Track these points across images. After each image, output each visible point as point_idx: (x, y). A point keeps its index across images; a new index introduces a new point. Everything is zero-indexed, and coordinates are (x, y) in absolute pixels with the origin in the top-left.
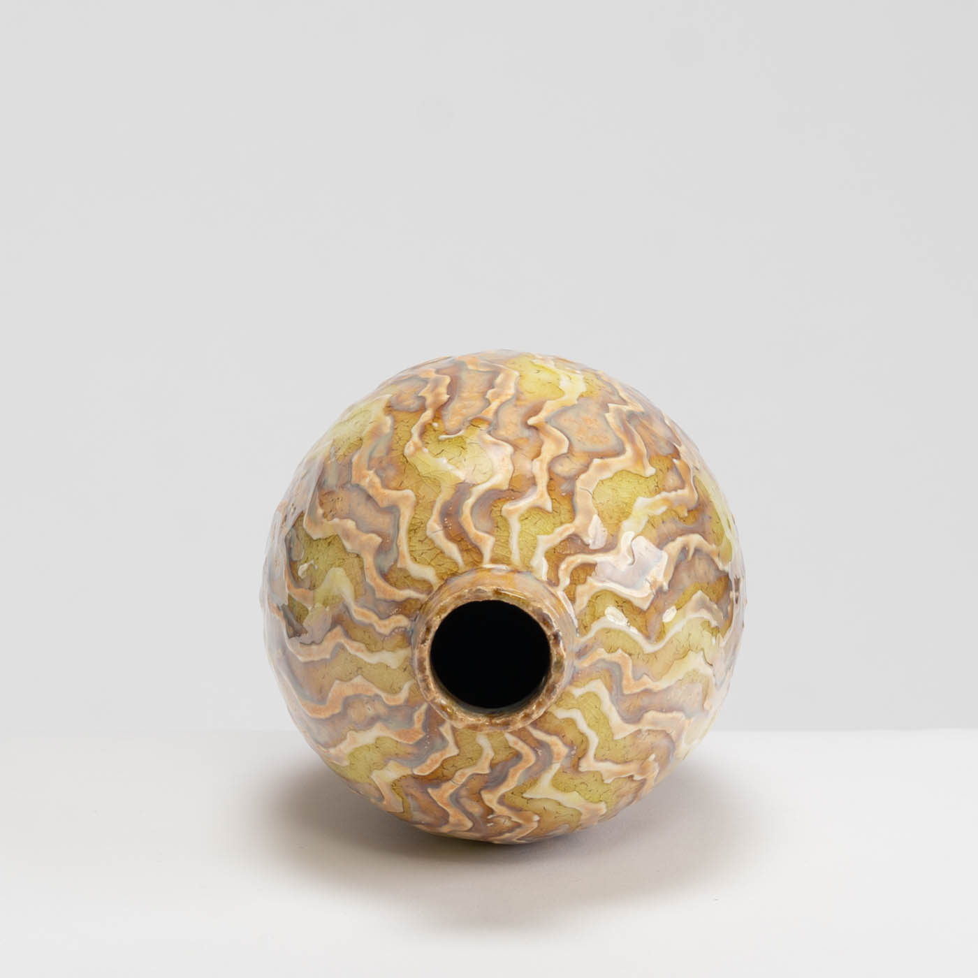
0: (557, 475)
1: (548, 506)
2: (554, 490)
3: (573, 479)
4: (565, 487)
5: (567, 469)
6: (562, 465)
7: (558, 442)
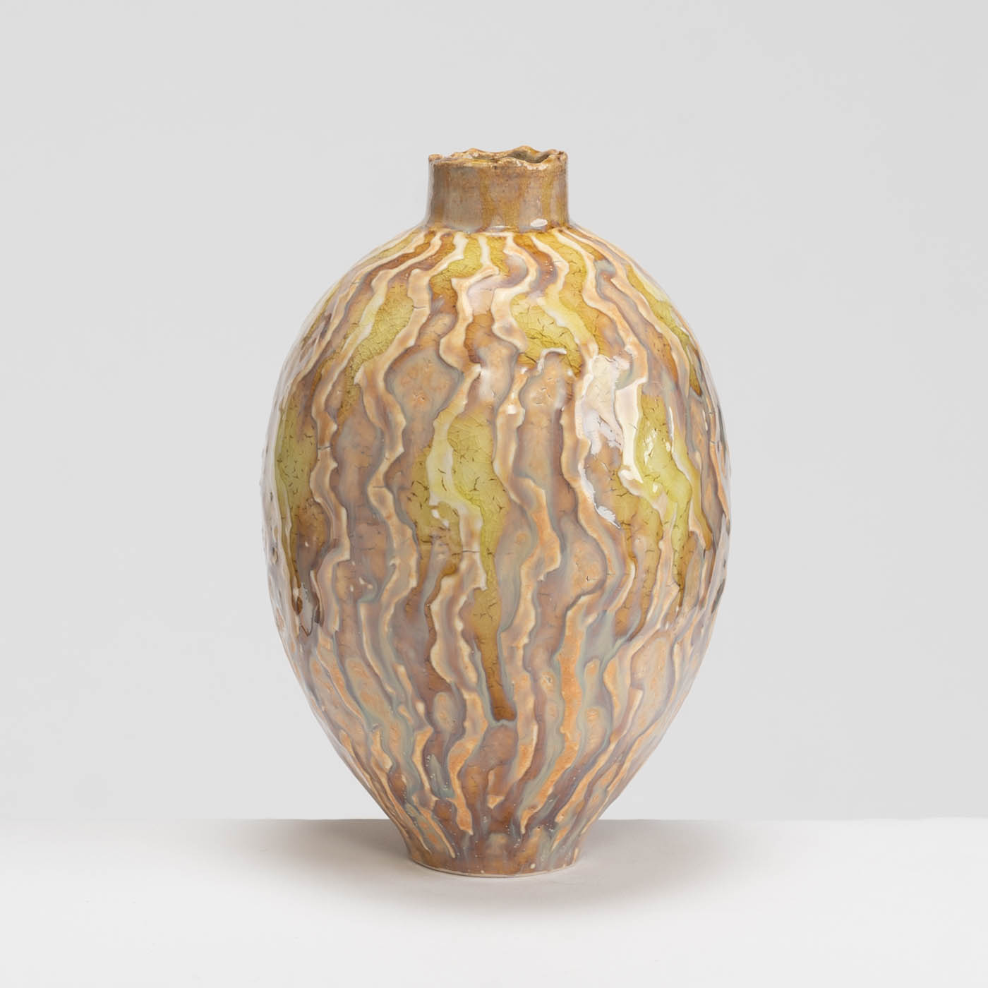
0: (448, 313)
1: (454, 281)
2: (450, 298)
3: (434, 313)
4: (440, 304)
5: (440, 322)
6: (445, 324)
7: (449, 348)
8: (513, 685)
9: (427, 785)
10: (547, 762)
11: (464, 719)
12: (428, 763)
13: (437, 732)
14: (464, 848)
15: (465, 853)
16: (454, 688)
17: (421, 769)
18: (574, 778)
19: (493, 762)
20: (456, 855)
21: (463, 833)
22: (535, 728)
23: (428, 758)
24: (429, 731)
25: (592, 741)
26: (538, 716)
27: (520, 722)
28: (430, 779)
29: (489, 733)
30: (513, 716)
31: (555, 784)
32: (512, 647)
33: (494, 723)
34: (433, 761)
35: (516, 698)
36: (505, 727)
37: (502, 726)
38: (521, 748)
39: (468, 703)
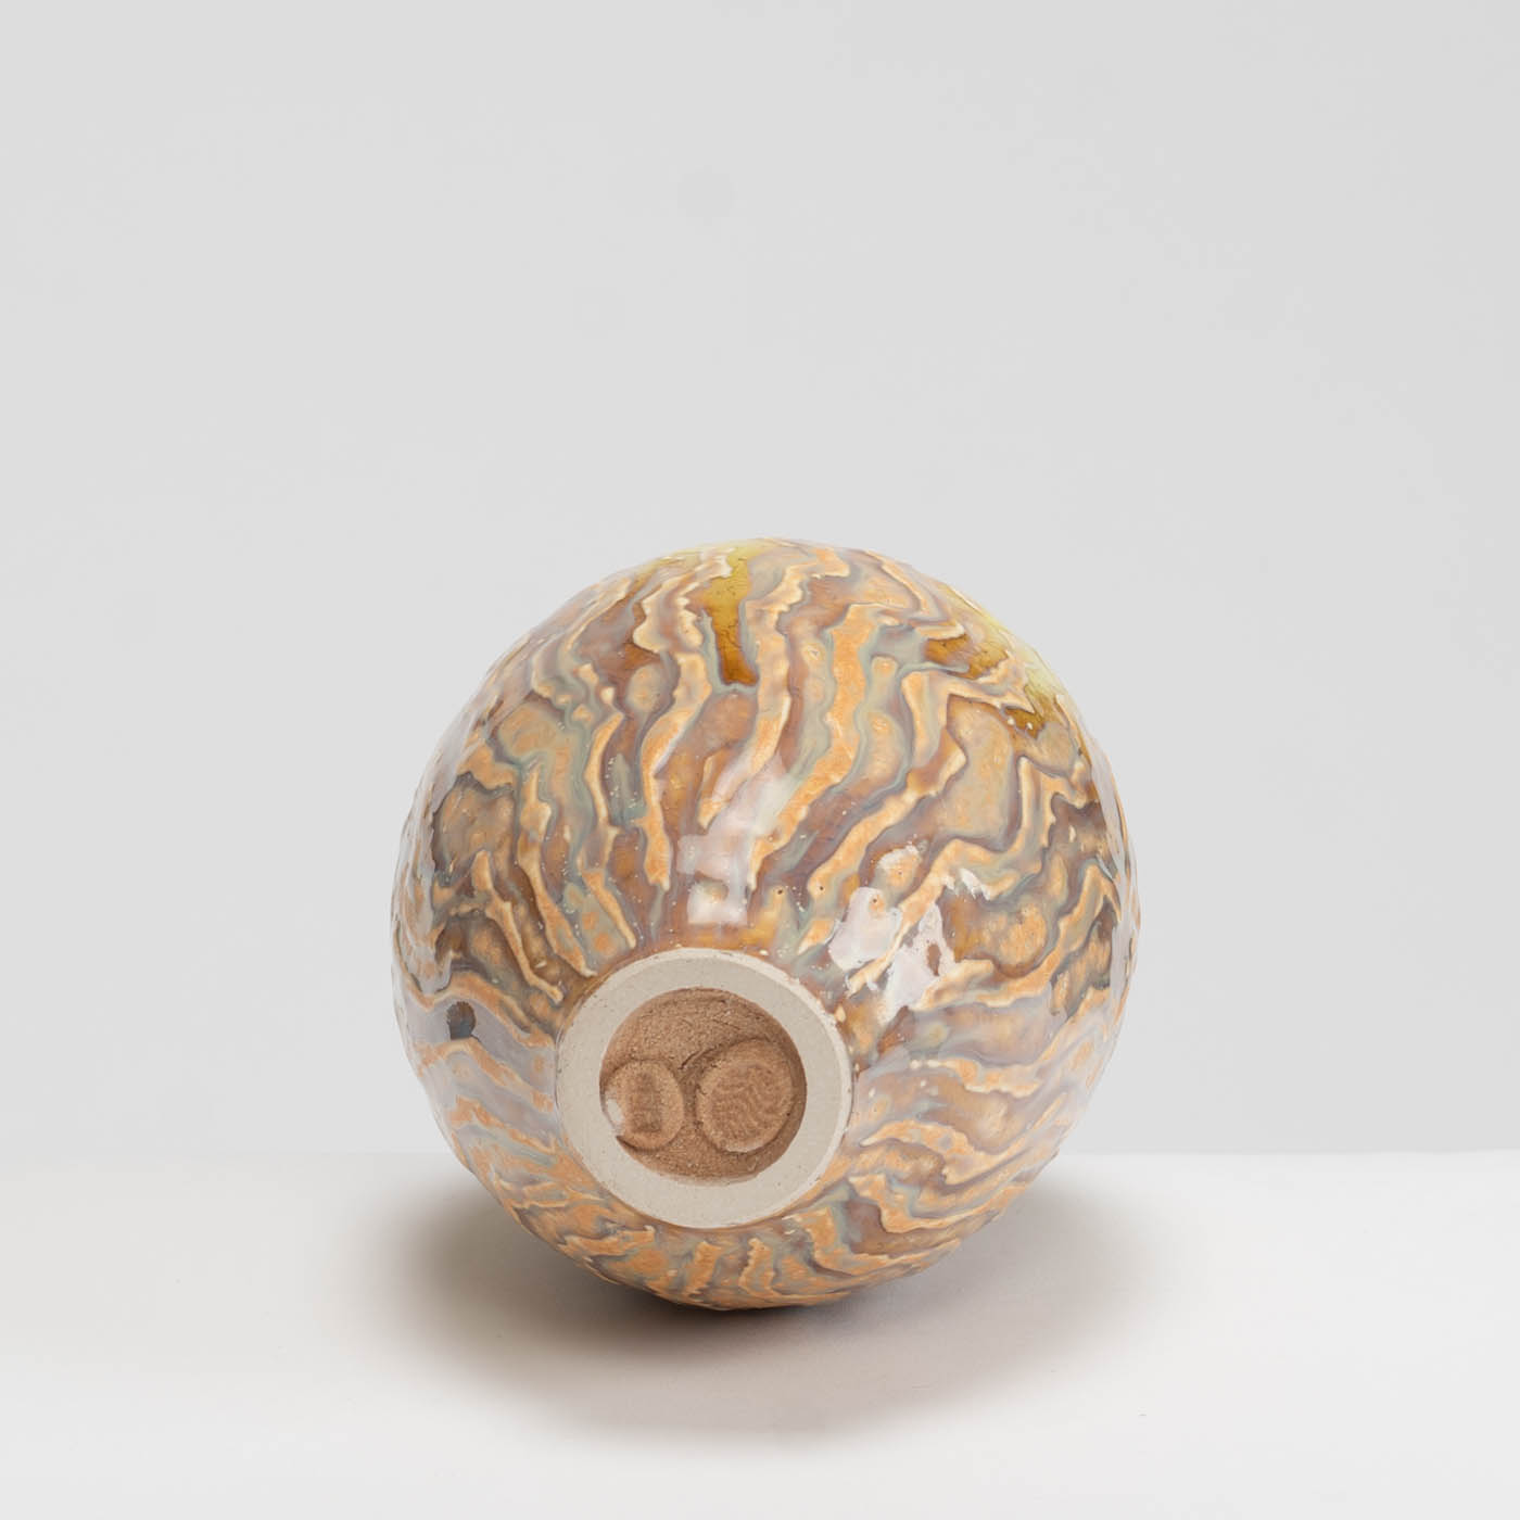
8: (758, 646)
9: (603, 812)
10: (803, 757)
11: (674, 687)
12: (610, 773)
13: (630, 718)
14: (652, 924)
15: (653, 933)
16: (664, 657)
17: (596, 786)
18: (844, 813)
19: (713, 743)
20: (638, 941)
21: (654, 889)
22: (786, 702)
23: (611, 763)
24: (617, 718)
25: (878, 764)
26: (793, 686)
27: (762, 690)
28: (608, 798)
29: (713, 702)
30: (753, 680)
31: (813, 803)
32: (762, 611)
33: (722, 688)
34: (619, 765)
35: (759, 661)
36: (740, 695)
37: (735, 691)
38: (760, 722)
39: (684, 670)
